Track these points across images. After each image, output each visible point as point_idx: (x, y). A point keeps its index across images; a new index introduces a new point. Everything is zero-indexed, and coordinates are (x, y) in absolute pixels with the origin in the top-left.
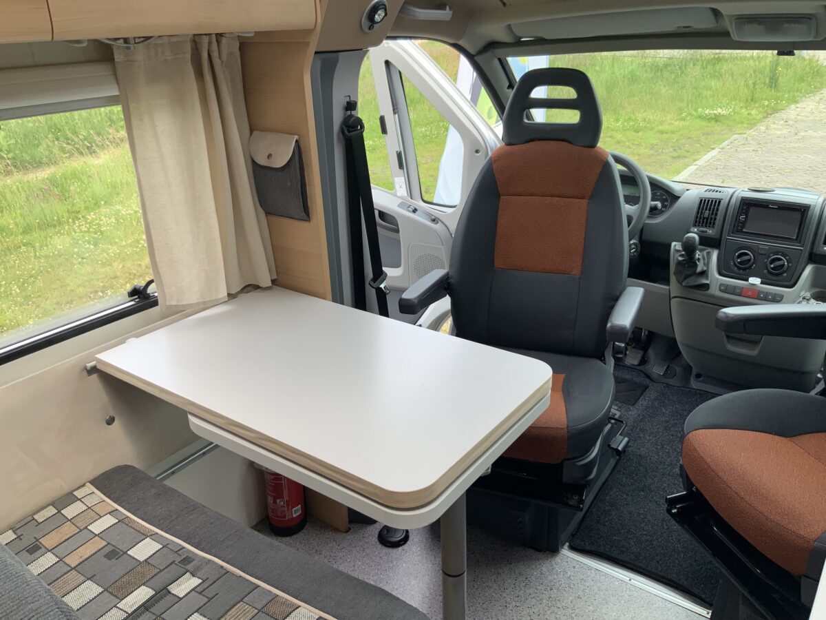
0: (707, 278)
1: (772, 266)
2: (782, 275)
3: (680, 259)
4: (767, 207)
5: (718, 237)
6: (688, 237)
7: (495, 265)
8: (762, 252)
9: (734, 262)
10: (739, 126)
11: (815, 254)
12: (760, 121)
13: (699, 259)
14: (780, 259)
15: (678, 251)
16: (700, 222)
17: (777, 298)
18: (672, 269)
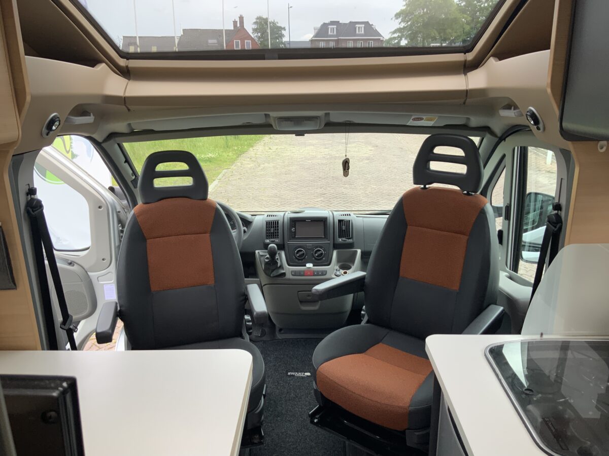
0: (283, 269)
1: (317, 255)
2: (322, 259)
3: (267, 260)
4: (305, 221)
5: (282, 243)
6: (271, 247)
7: (153, 289)
8: (309, 248)
9: (295, 257)
10: (225, 164)
11: (336, 244)
12: (236, 160)
13: (277, 259)
14: (320, 250)
15: (262, 256)
16: (269, 236)
17: (324, 273)
18: (261, 267)
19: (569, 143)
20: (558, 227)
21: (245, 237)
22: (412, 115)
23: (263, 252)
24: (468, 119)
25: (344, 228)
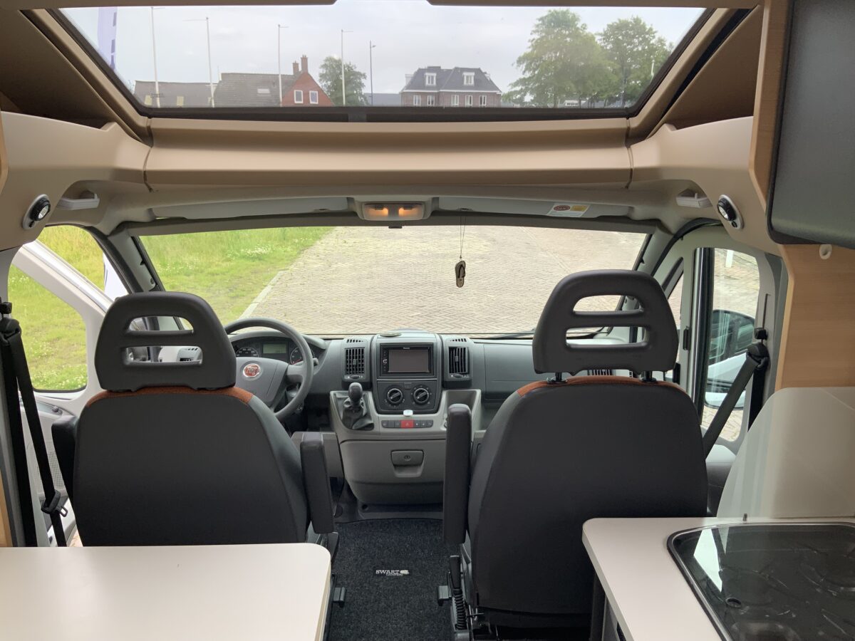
0: (370, 418)
1: (418, 398)
2: (425, 404)
3: (347, 406)
4: (402, 348)
5: (368, 380)
6: (353, 387)
8: (408, 387)
9: (388, 400)
10: (280, 263)
11: (446, 382)
12: (296, 257)
13: (362, 404)
14: (422, 391)
15: (340, 399)
16: (350, 370)
17: (429, 424)
18: (338, 416)
19: (780, 246)
20: (762, 361)
21: (315, 371)
22: (553, 203)
23: (341, 393)
24: (631, 208)
25: (457, 359)
